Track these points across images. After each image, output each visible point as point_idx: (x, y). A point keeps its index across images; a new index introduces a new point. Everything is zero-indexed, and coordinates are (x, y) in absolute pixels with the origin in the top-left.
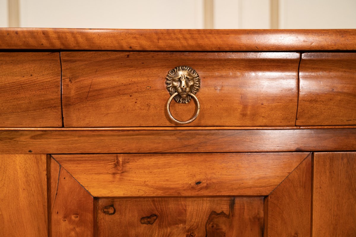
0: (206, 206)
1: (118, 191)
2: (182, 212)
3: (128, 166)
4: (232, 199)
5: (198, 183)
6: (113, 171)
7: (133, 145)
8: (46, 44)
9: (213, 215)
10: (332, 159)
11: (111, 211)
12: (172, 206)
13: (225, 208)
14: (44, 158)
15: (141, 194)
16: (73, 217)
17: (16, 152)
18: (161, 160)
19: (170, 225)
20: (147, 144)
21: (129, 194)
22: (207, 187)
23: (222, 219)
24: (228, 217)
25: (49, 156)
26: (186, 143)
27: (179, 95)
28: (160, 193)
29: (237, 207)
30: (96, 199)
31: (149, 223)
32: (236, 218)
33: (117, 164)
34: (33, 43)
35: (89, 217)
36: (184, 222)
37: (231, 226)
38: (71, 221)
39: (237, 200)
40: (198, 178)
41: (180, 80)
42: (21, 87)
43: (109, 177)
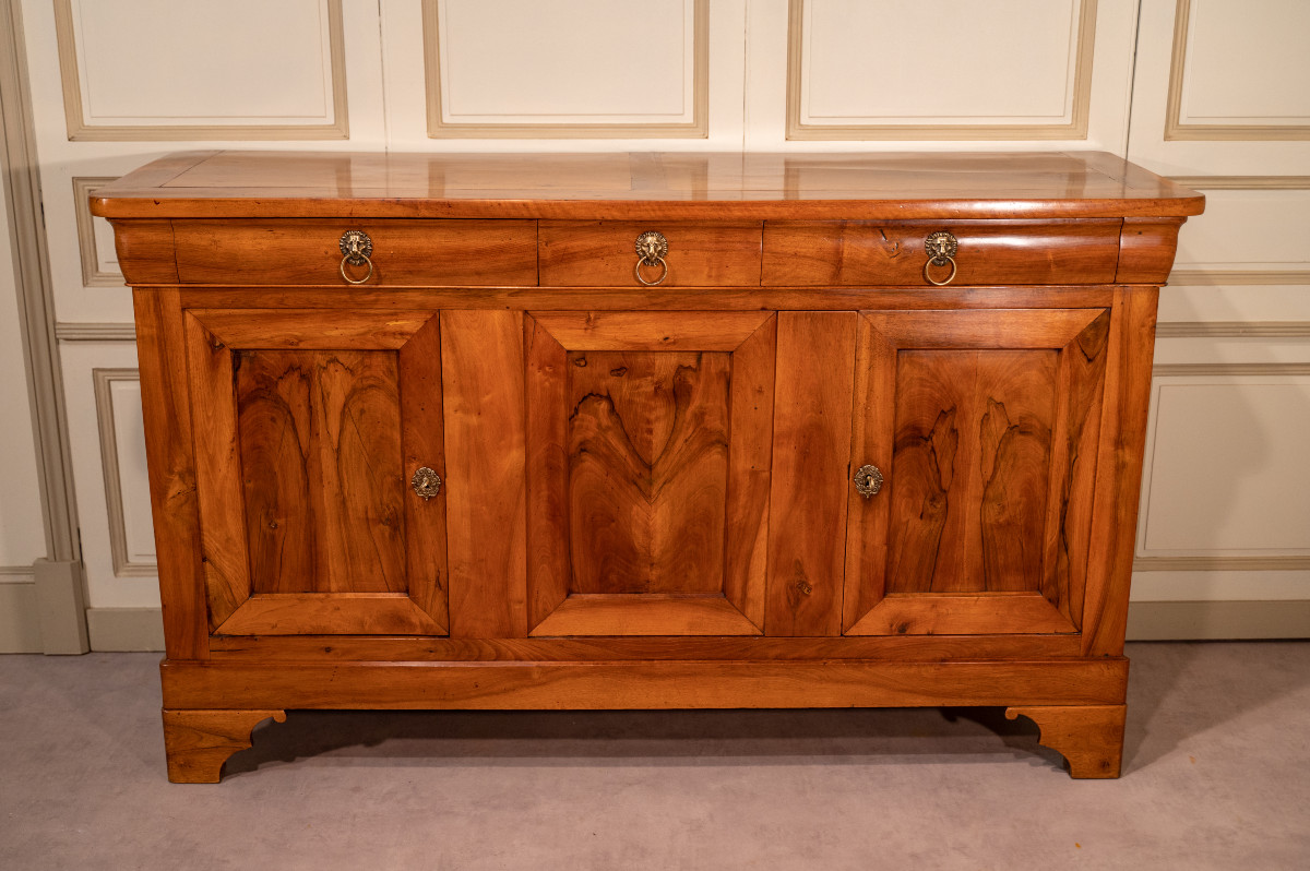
0: (674, 360)
1: (590, 345)
2: (651, 366)
3: (599, 322)
4: (700, 354)
5: (666, 339)
6: (585, 326)
7: (604, 303)
8: (526, 214)
9: (681, 368)
10: (795, 318)
11: (583, 363)
12: (641, 359)
13: (691, 362)
14: (520, 314)
15: (612, 348)
16: (547, 368)
17: (494, 308)
18: (632, 317)
19: (639, 377)
20: (616, 302)
21: (599, 348)
22: (674, 343)
23: (689, 373)
24: (695, 370)
25: (526, 312)
26: (655, 301)
27: (648, 259)
28: (629, 348)
29: (704, 361)
30: (568, 352)
31: (619, 375)
32: (703, 372)
33: (588, 320)
34: (514, 214)
35: (562, 369)
36: (652, 375)
37: (698, 379)
38: (545, 373)
39: (704, 355)
40: (666, 334)
41: (648, 246)
42: (501, 250)
43: (581, 332)
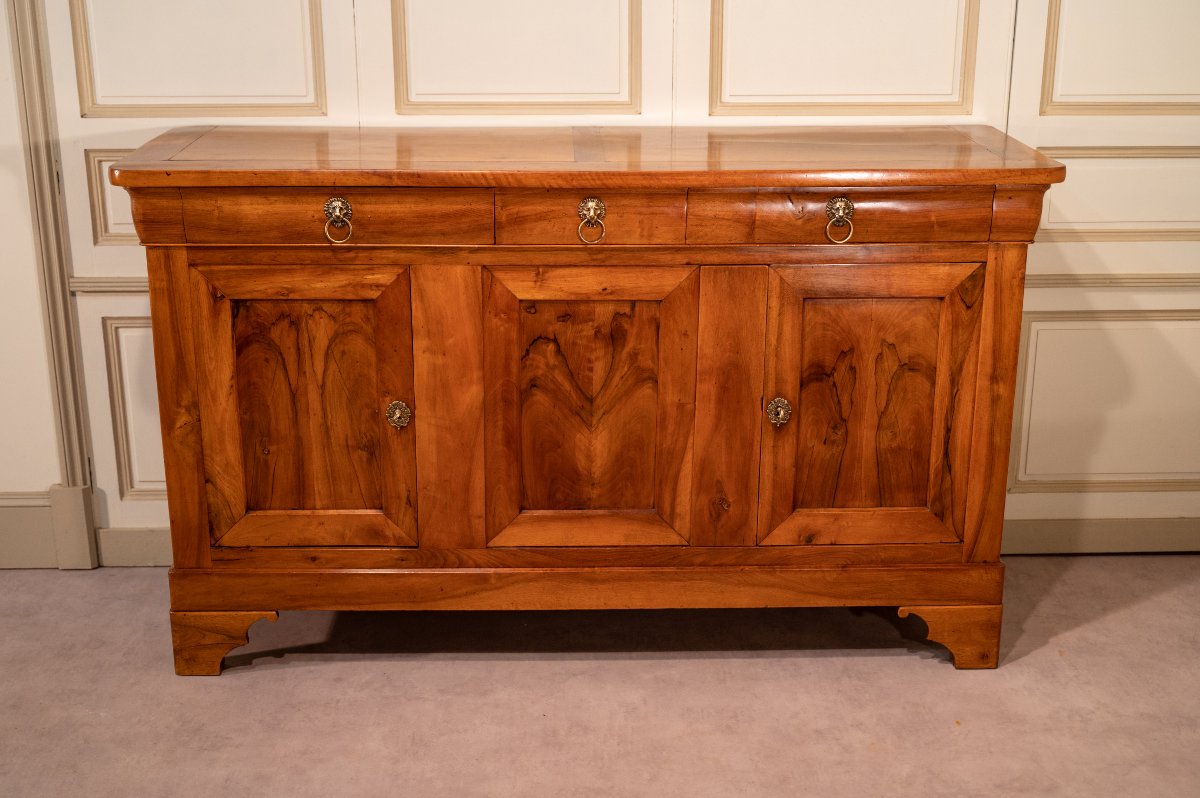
0: (611, 308)
1: (539, 296)
2: (591, 313)
3: (547, 275)
4: (633, 303)
5: (605, 289)
6: (535, 279)
7: (551, 259)
8: (484, 183)
9: (617, 315)
10: (716, 271)
11: (533, 311)
12: (583, 308)
13: (627, 309)
14: (479, 268)
15: (557, 298)
16: (502, 315)
17: (457, 263)
18: (574, 271)
19: (581, 323)
20: (563, 258)
21: (548, 298)
22: (611, 293)
23: (625, 319)
24: (630, 317)
25: (484, 267)
26: (594, 257)
27: (589, 222)
28: (573, 298)
29: (637, 309)
30: (521, 301)
31: (563, 321)
32: (636, 319)
33: (538, 274)
34: (474, 183)
35: (515, 315)
36: (593, 321)
37: (632, 325)
38: (500, 318)
39: (637, 304)
40: (605, 285)
41: (589, 210)
42: (463, 214)
43: (532, 284)
